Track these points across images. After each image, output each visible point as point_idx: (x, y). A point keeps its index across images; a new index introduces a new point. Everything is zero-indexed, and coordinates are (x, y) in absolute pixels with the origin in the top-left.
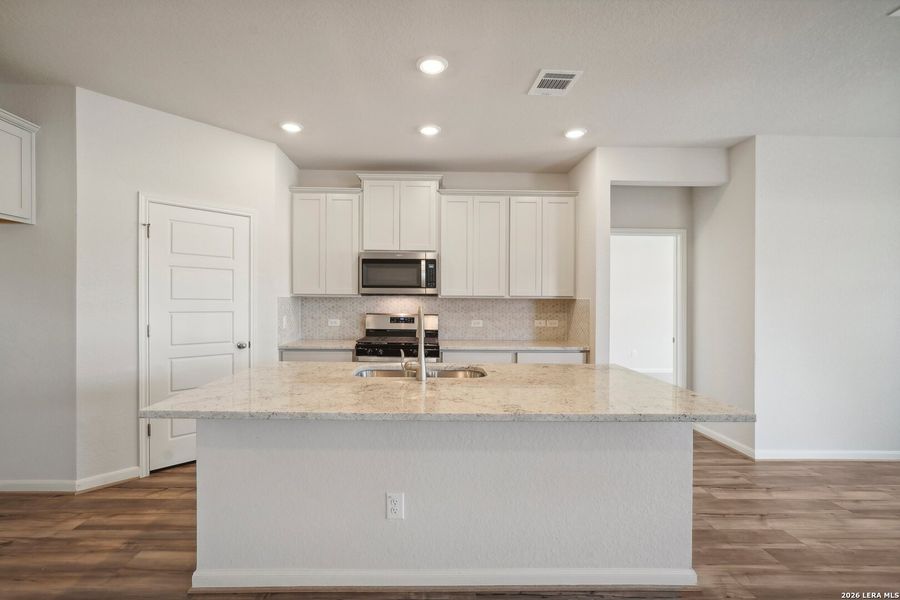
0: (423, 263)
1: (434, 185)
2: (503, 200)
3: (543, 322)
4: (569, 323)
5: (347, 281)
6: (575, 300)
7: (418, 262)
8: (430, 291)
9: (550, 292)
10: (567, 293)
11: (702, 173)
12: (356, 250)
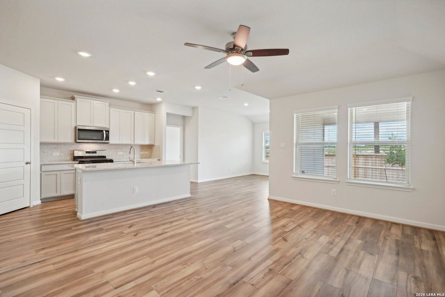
0: (104, 132)
1: (107, 104)
2: (132, 112)
3: (143, 152)
4: (151, 153)
5: (69, 137)
6: (154, 145)
7: (102, 131)
8: (106, 141)
9: (147, 142)
10: (152, 143)
11: (187, 113)
12: (74, 125)
